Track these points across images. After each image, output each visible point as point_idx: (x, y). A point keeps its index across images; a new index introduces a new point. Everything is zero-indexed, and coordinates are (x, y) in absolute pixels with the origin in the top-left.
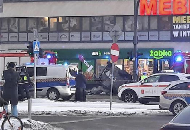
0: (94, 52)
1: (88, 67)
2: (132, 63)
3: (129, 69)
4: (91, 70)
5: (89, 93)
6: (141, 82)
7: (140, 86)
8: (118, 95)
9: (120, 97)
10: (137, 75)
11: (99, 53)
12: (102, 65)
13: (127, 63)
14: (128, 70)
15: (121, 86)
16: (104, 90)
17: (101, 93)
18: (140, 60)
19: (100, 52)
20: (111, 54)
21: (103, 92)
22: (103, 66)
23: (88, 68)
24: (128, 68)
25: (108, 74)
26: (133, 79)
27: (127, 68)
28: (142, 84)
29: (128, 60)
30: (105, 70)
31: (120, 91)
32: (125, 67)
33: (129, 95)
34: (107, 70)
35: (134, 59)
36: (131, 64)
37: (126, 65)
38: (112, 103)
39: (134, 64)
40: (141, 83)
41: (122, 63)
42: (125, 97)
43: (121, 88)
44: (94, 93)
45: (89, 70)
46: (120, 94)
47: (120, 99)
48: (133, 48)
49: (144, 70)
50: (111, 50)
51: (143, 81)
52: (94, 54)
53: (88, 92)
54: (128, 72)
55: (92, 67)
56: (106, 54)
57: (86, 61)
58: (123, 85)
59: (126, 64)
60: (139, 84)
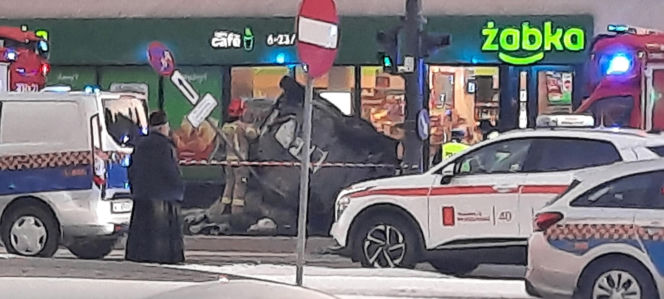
0: (219, 35)
1: (194, 101)
2: (397, 83)
3: (384, 113)
4: (207, 119)
5: (198, 227)
6: (439, 172)
7: (435, 192)
8: (332, 233)
9: (342, 242)
10: (424, 138)
11: (242, 39)
12: (258, 95)
13: (373, 85)
14: (378, 116)
15: (344, 192)
16: (267, 212)
17: (252, 227)
18: (435, 69)
19: (248, 32)
20: (301, 38)
21: (261, 223)
22: (261, 97)
23: (195, 106)
24: (380, 107)
25: (285, 134)
26: (400, 161)
27: (373, 110)
28: (446, 180)
29: (377, 71)
30: (272, 120)
31: (343, 217)
32: (363, 102)
33: (384, 232)
34: (279, 115)
35: (408, 65)
36: (392, 87)
37: (372, 94)
38: (306, 269)
39: (409, 91)
40: (439, 177)
41: (352, 83)
42: (367, 243)
43: (346, 200)
44: (222, 226)
45: (195, 118)
46: (340, 230)
47: (340, 252)
48: (403, 13)
49: (455, 119)
50: (302, 20)
51: (451, 168)
52: (223, 39)
53: (190, 218)
54: (378, 125)
55: (209, 102)
56: (275, 43)
57: (182, 73)
58: (355, 188)
59: (369, 90)
60: (429, 179)
